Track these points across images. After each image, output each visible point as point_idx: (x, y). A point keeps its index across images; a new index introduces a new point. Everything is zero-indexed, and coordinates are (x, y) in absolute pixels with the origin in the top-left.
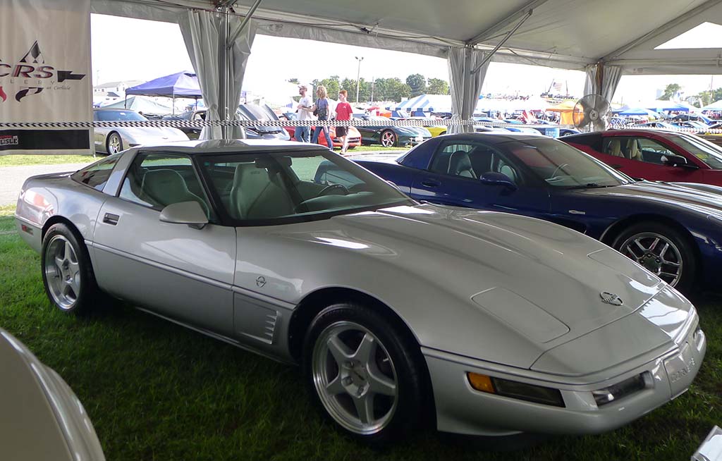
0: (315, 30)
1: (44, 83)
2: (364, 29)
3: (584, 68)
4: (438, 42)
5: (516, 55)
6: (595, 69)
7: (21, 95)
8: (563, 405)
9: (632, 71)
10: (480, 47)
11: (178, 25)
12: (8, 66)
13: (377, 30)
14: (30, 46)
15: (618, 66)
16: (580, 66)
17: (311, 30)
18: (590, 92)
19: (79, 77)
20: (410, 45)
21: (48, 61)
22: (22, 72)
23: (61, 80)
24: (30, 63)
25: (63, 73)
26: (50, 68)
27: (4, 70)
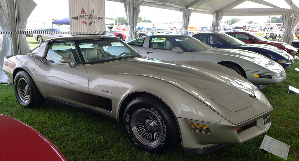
0: (153, 4)
1: (95, 20)
2: (164, 4)
3: (213, 14)
4: (180, 7)
5: (197, 11)
6: (216, 14)
7: (91, 23)
8: (272, 78)
9: (226, 15)
10: (190, 8)
11: (123, 3)
12: (88, 16)
13: (167, 4)
14: (92, 10)
15: (222, 13)
16: (212, 14)
17: (151, 4)
18: (214, 21)
19: (102, 18)
20: (173, 8)
21: (96, 14)
22: (91, 17)
23: (98, 19)
24: (92, 15)
25: (99, 17)
26: (96, 16)
27: (87, 17)
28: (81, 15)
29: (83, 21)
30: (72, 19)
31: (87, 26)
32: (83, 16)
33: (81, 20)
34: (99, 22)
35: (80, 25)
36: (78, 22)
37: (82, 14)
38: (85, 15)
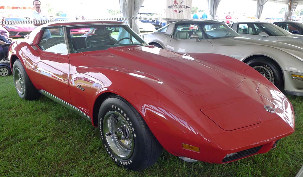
1: (184, 8)
6: (289, 4)
7: (180, 12)
15: (296, 3)
16: (285, 3)
18: (287, 11)
19: (189, 8)
21: (185, 4)
22: (180, 7)
23: (186, 8)
24: (182, 4)
25: (186, 7)
26: (185, 5)
27: (178, 6)
28: (174, 5)
29: (175, 10)
30: (168, 8)
31: (177, 14)
32: (175, 5)
33: (174, 9)
34: (186, 10)
35: (173, 12)
36: (172, 10)
37: (174, 3)
38: (176, 4)
